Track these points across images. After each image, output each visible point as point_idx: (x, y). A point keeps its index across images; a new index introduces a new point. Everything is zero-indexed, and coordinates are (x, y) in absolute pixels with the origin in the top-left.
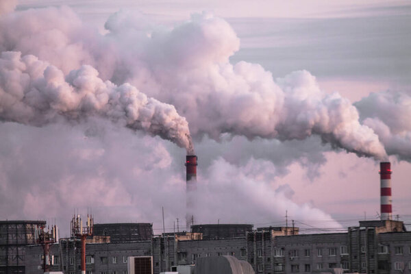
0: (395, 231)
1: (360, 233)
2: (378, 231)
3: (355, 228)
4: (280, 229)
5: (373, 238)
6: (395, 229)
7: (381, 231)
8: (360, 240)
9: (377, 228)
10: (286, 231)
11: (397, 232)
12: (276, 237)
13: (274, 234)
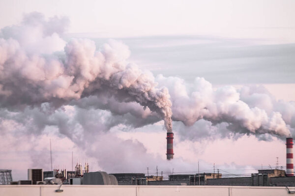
0: (280, 176)
1: (258, 178)
2: (270, 176)
3: (256, 174)
4: (210, 174)
5: (267, 180)
6: (280, 175)
7: (271, 176)
8: (258, 181)
9: (269, 174)
10: (214, 176)
11: (281, 177)
12: (208, 179)
13: (206, 177)
